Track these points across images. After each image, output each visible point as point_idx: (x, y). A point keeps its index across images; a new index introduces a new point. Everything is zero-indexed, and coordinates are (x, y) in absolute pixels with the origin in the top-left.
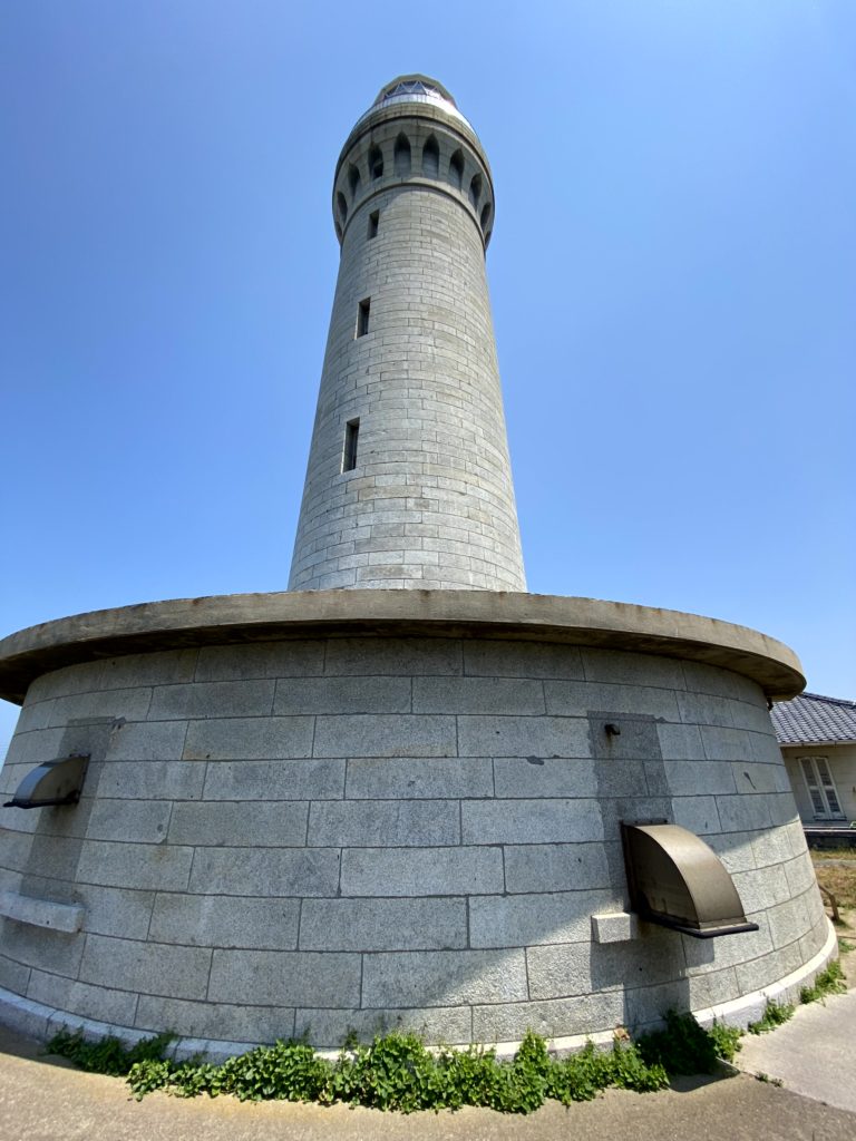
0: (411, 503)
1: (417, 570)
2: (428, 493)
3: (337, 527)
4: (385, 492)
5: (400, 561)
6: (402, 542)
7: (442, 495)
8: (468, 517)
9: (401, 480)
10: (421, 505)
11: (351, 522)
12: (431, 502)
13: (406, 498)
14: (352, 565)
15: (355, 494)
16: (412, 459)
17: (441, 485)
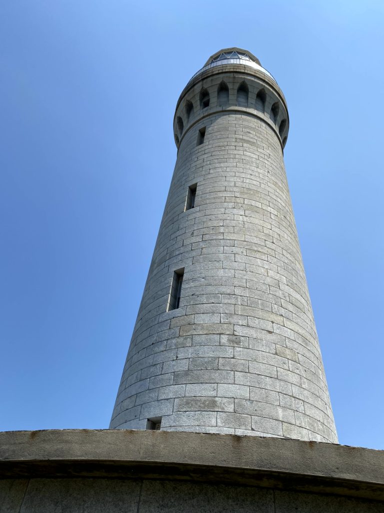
0: (224, 339)
1: (229, 403)
2: (239, 331)
3: (159, 359)
4: (203, 328)
5: (214, 393)
6: (216, 375)
7: (252, 333)
8: (276, 354)
9: (216, 319)
10: (233, 341)
11: (172, 355)
12: (242, 338)
13: (220, 334)
14: (171, 395)
15: (177, 330)
16: (226, 301)
17: (251, 324)
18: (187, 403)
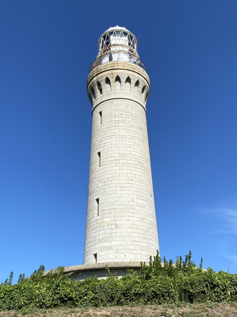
1: (115, 247)
2: (118, 222)
3: (94, 235)
4: (106, 223)
6: (111, 239)
7: (122, 222)
8: (130, 228)
9: (110, 219)
10: (116, 227)
11: (98, 233)
12: (119, 225)
13: (112, 225)
14: (99, 247)
16: (113, 212)
17: (122, 219)
18: (103, 248)
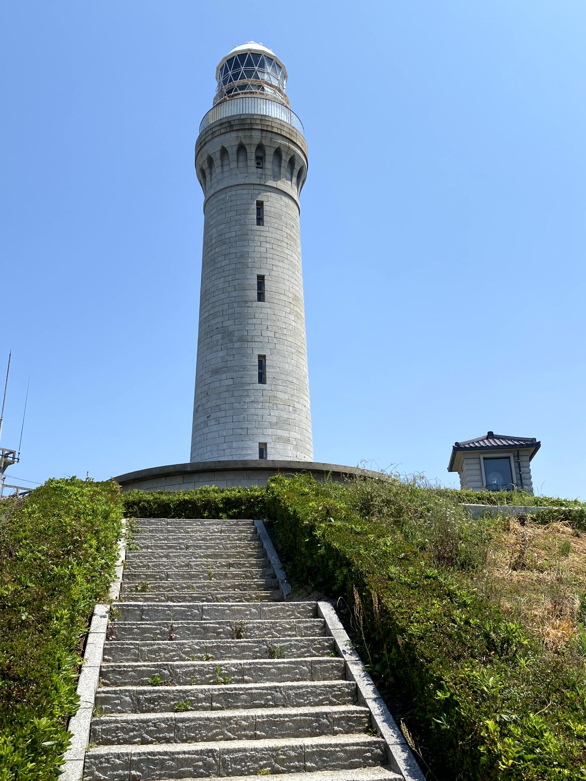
0: (290, 408)
4: (281, 401)
5: (288, 436)
6: (289, 427)
7: (300, 406)
9: (286, 397)
10: (294, 410)
12: (298, 409)
14: (270, 433)
15: (268, 398)
16: (290, 386)
18: (278, 438)
